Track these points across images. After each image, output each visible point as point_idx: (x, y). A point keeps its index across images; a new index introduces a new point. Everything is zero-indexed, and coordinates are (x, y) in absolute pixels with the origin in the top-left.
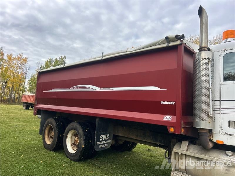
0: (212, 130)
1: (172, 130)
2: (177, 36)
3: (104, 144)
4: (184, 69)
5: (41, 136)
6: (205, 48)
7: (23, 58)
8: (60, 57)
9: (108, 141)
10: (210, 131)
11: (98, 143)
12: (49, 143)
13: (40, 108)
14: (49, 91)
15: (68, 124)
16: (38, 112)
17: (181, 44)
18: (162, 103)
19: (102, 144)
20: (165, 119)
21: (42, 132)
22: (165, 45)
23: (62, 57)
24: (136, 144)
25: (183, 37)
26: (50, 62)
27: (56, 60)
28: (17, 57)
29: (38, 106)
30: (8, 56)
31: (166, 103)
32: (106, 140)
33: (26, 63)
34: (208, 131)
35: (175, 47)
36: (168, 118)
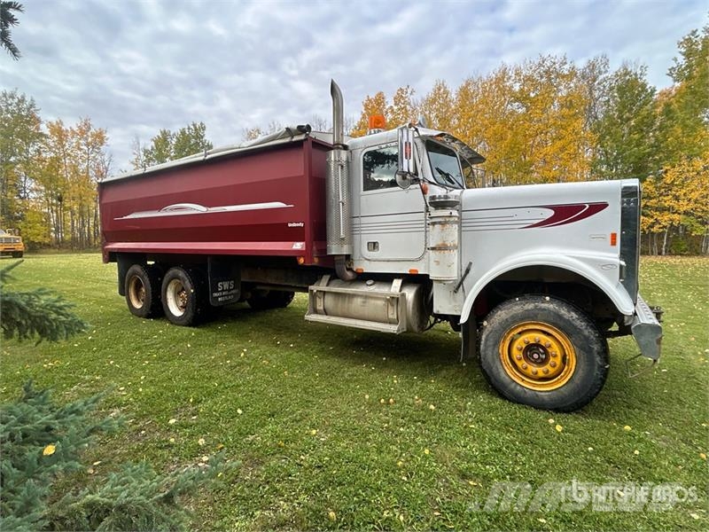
0: (349, 255)
1: (302, 261)
2: (299, 127)
3: (228, 295)
4: (313, 175)
5: (124, 298)
6: (338, 144)
7: (92, 130)
8: (192, 127)
9: (233, 292)
10: (348, 257)
11: (215, 295)
12: (138, 306)
13: (112, 249)
14: (124, 218)
15: (166, 272)
16: (111, 256)
17: (306, 140)
18: (290, 225)
19: (222, 296)
20: (294, 247)
21: (123, 291)
22: (287, 140)
23: (194, 125)
24: (293, 294)
25: (309, 127)
26: (165, 140)
27: (183, 133)
28: (75, 129)
29: (109, 247)
30: (50, 125)
31: (294, 225)
32: (229, 290)
33: (102, 144)
34: (344, 257)
35: (299, 144)
36: (298, 246)
